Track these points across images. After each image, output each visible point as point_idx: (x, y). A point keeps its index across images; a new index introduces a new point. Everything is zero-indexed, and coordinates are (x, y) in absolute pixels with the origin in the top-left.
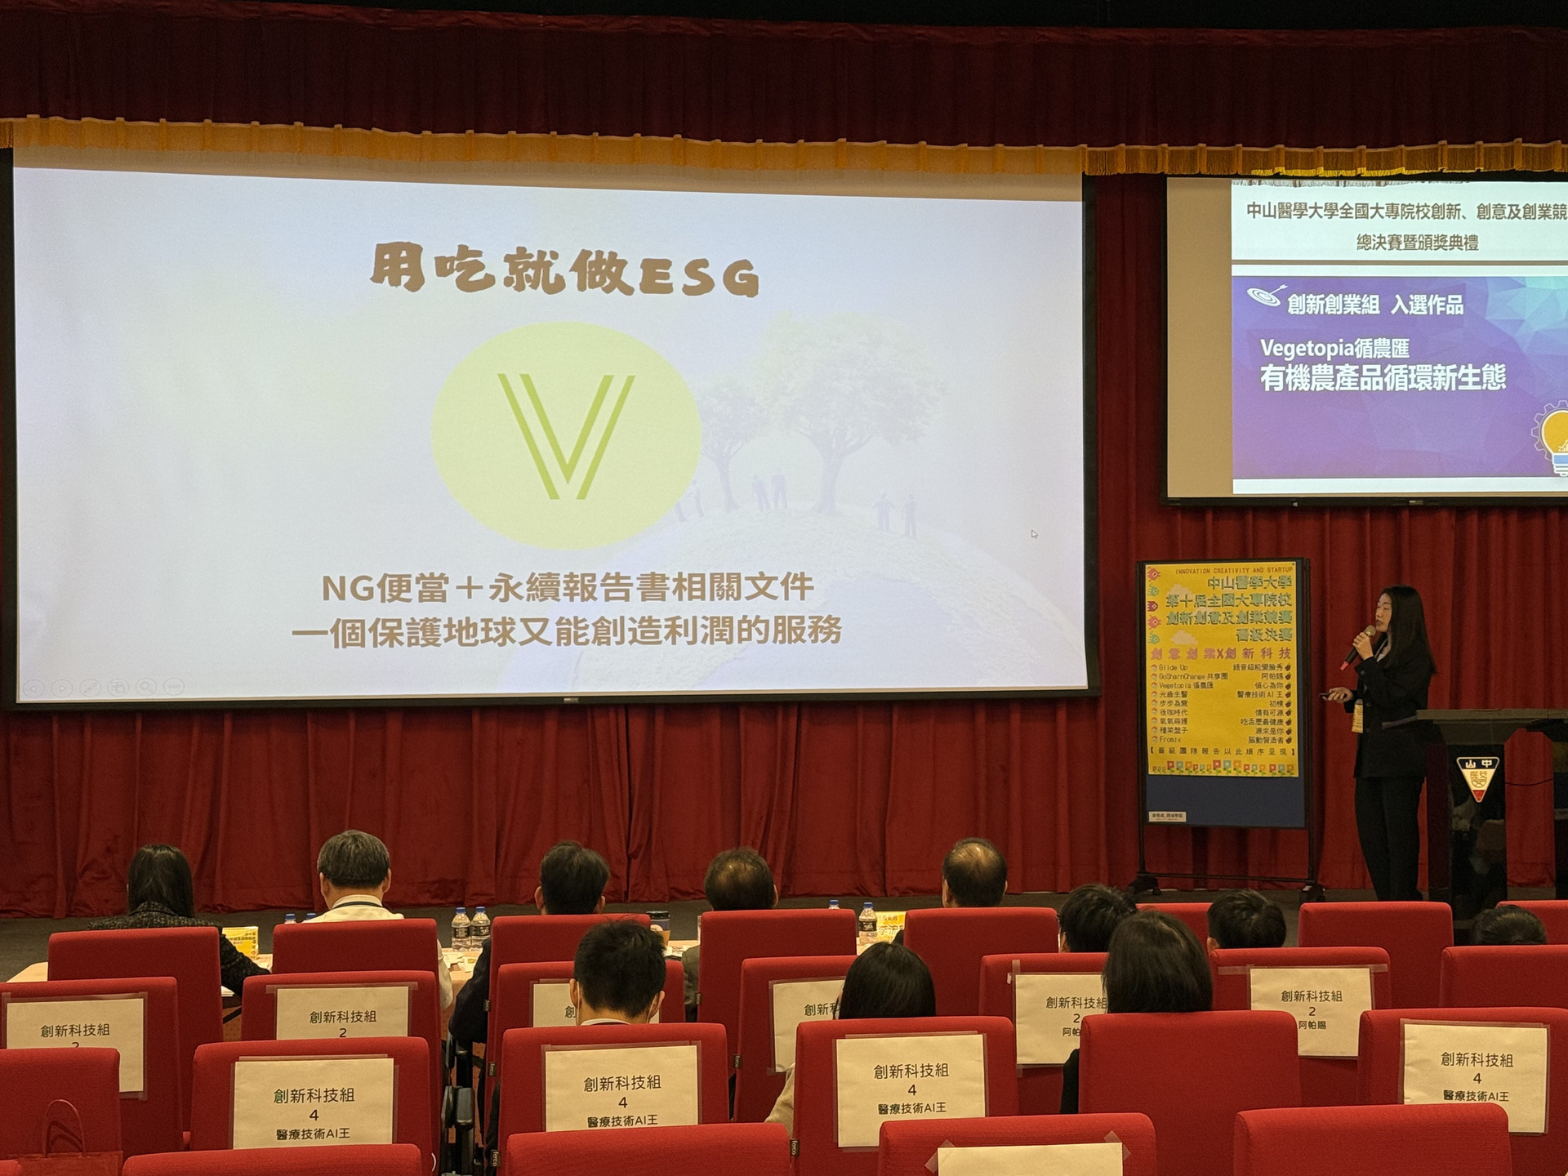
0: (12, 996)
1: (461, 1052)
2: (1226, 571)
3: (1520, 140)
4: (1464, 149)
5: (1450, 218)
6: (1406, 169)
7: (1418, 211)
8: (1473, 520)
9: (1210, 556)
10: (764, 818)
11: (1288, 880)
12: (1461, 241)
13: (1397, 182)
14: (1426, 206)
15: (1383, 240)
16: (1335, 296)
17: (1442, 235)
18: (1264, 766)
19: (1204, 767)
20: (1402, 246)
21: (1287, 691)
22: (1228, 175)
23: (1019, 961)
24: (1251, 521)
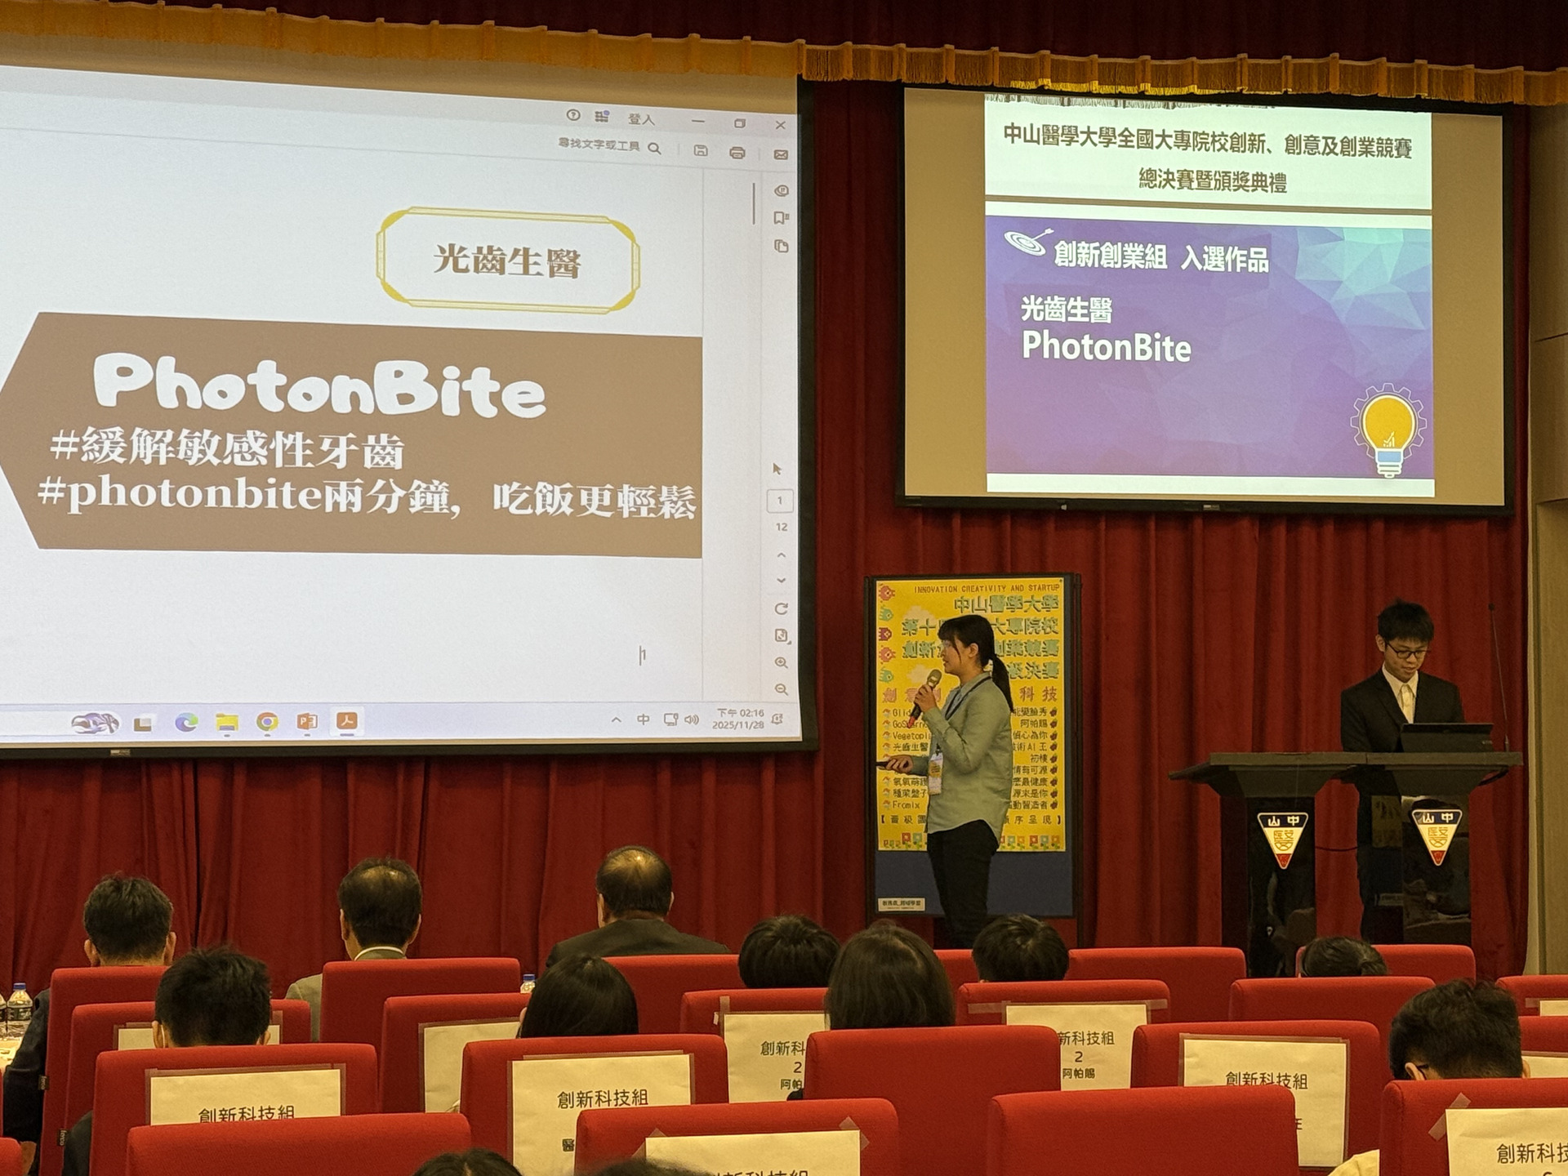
2: (977, 588)
3: (1337, 55)
4: (1270, 65)
5: (1252, 152)
6: (1198, 88)
7: (1214, 142)
8: (1281, 532)
9: (957, 570)
12: (1265, 181)
13: (1191, 104)
14: (1223, 135)
15: (1171, 176)
16: (1113, 245)
17: (1243, 173)
20: (1195, 185)
21: (1053, 741)
22: (981, 87)
23: (728, 997)
24: (1009, 526)
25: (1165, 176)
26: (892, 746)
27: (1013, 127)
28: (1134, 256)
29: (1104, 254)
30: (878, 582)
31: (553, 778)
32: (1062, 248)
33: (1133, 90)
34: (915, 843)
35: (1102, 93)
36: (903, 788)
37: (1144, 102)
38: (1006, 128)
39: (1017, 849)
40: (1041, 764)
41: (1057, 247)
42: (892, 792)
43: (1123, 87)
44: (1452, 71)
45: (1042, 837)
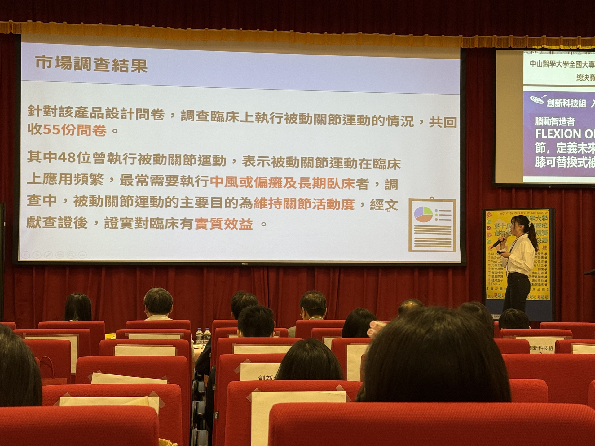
9: (513, 207)
15: (588, 77)
16: (567, 100)
21: (546, 264)
22: (522, 48)
24: (532, 193)
25: (586, 77)
26: (491, 265)
27: (533, 62)
28: (574, 103)
29: (564, 103)
30: (486, 211)
31: (380, 274)
32: (550, 101)
33: (575, 48)
34: (499, 297)
35: (564, 49)
36: (495, 278)
37: (579, 52)
38: (531, 62)
39: (533, 299)
40: (541, 271)
41: (547, 101)
42: (491, 280)
43: (571, 47)
45: (542, 295)
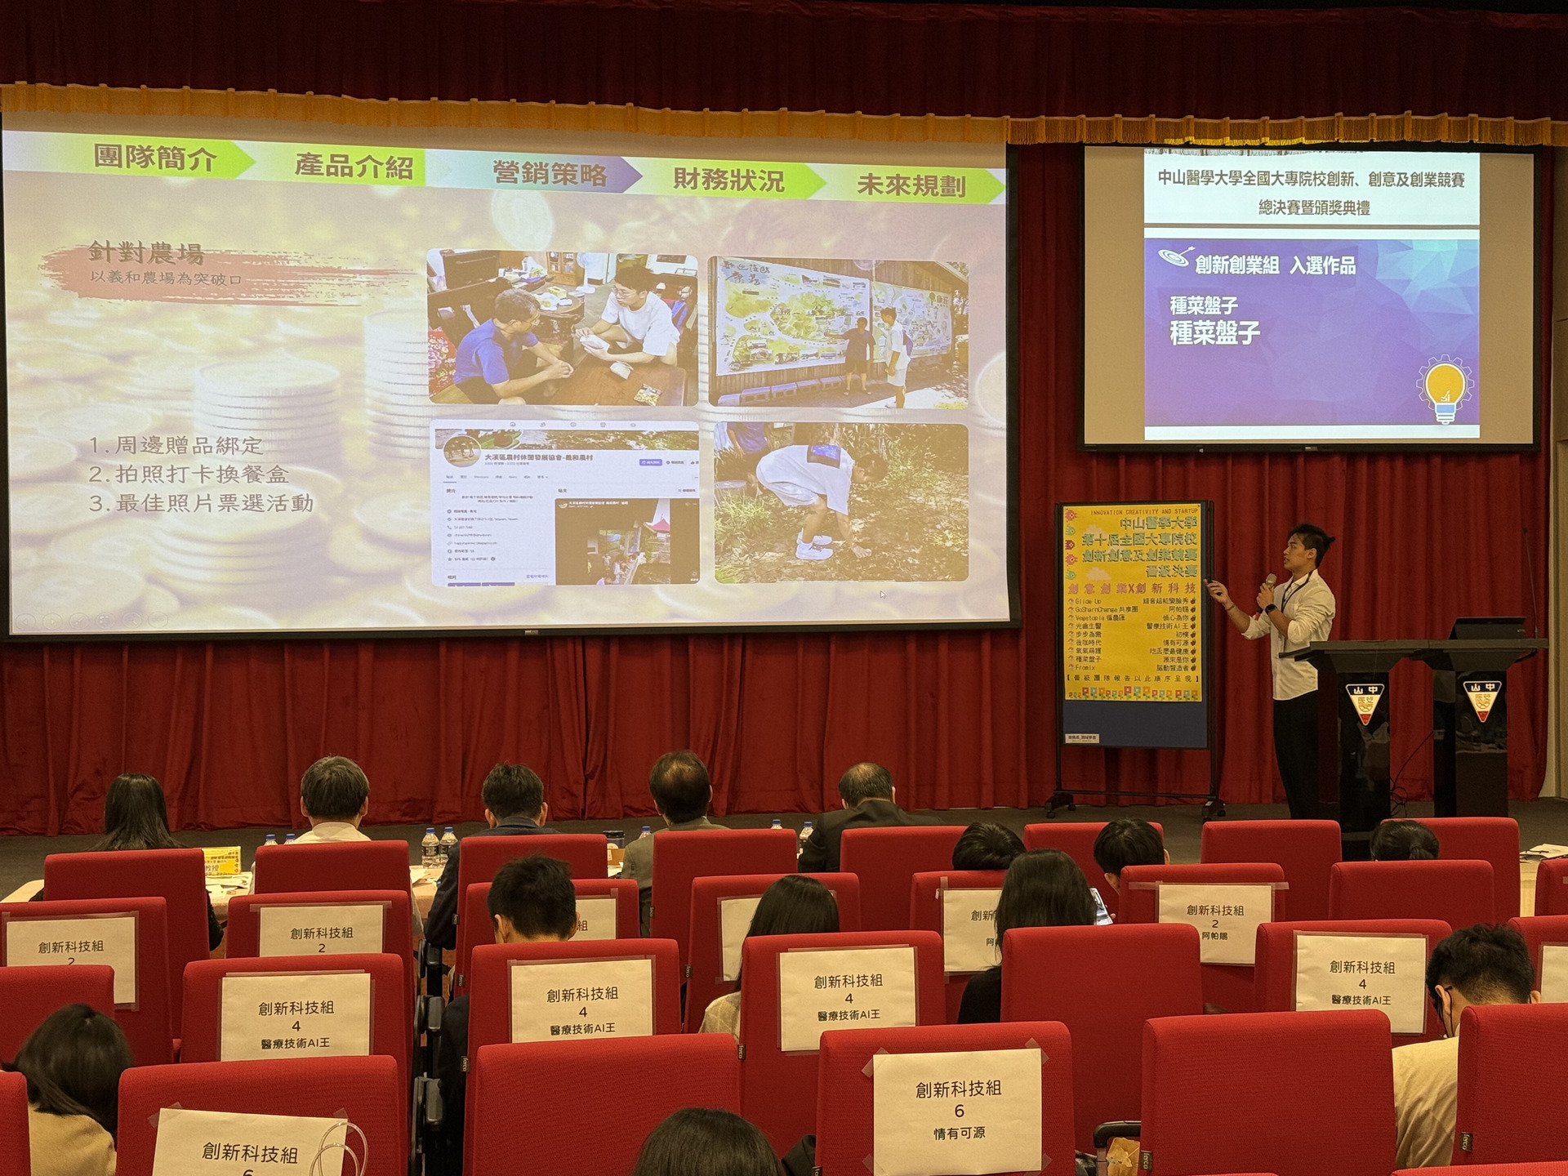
0: (11, 916)
1: (431, 963)
2: (1137, 512)
3: (1410, 112)
4: (1359, 120)
5: (1344, 185)
6: (1306, 139)
7: (1315, 179)
8: (1363, 466)
9: (1122, 498)
10: (712, 739)
11: (1192, 797)
12: (1354, 207)
13: (1299, 152)
14: (1322, 173)
15: (1282, 206)
16: (1239, 257)
17: (1337, 201)
18: (1171, 691)
19: (1115, 692)
20: (1301, 211)
21: (1193, 623)
22: (1142, 144)
23: (946, 878)
24: (1161, 464)
25: (1278, 205)
26: (1075, 625)
27: (1165, 173)
28: (1254, 265)
29: (1232, 264)
30: (1065, 508)
31: (833, 647)
32: (1201, 261)
33: (1256, 143)
34: (1092, 695)
35: (1232, 145)
36: (1083, 655)
37: (1264, 151)
38: (1160, 173)
39: (1166, 700)
40: (1183, 638)
41: (1197, 260)
42: (1075, 658)
43: (1248, 140)
44: (1497, 122)
45: (1185, 691)
